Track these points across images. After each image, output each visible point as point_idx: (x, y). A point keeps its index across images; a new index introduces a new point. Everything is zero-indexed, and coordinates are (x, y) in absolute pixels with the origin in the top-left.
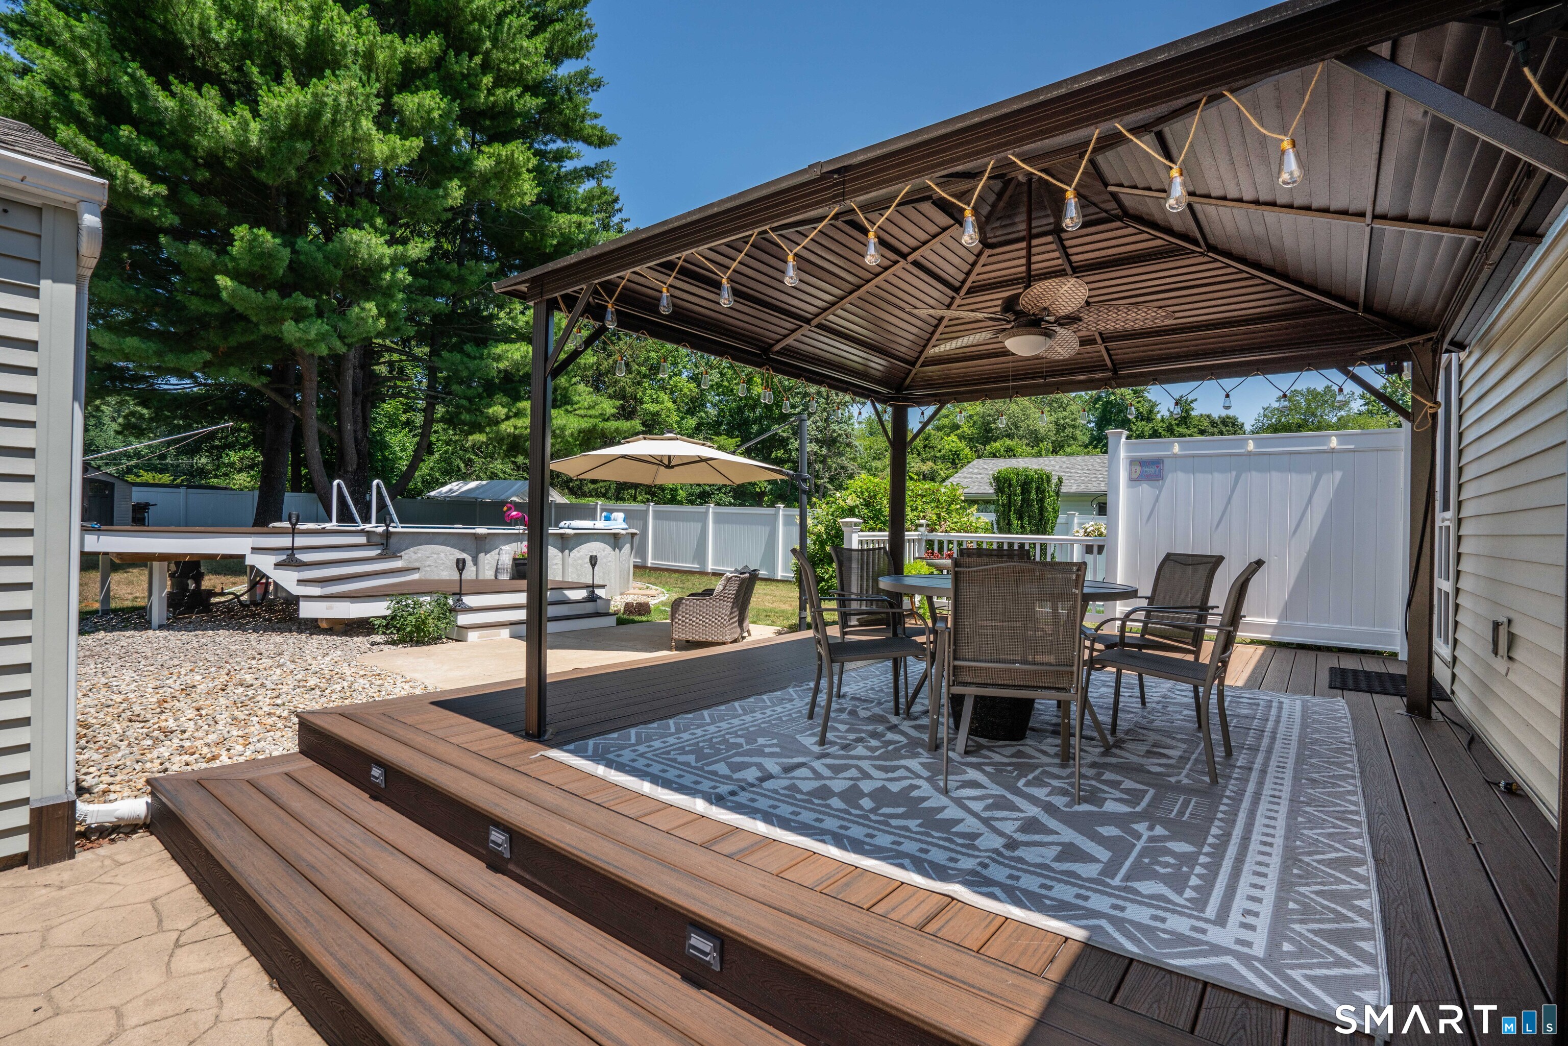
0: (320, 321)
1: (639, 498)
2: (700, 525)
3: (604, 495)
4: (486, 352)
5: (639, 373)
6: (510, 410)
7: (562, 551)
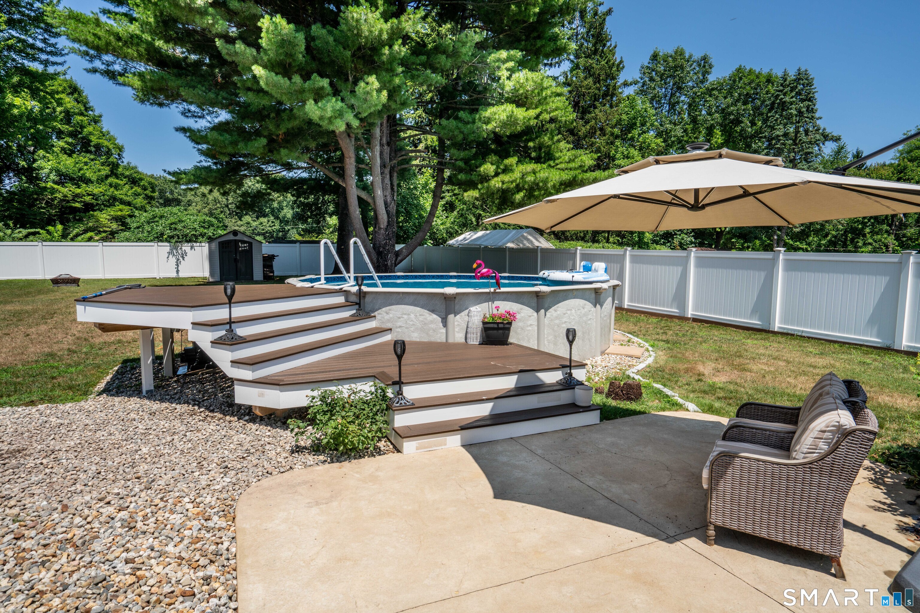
0: (334, 99)
1: (611, 240)
2: (680, 269)
3: (583, 239)
4: (477, 116)
5: (612, 134)
6: (498, 167)
7: (538, 311)
